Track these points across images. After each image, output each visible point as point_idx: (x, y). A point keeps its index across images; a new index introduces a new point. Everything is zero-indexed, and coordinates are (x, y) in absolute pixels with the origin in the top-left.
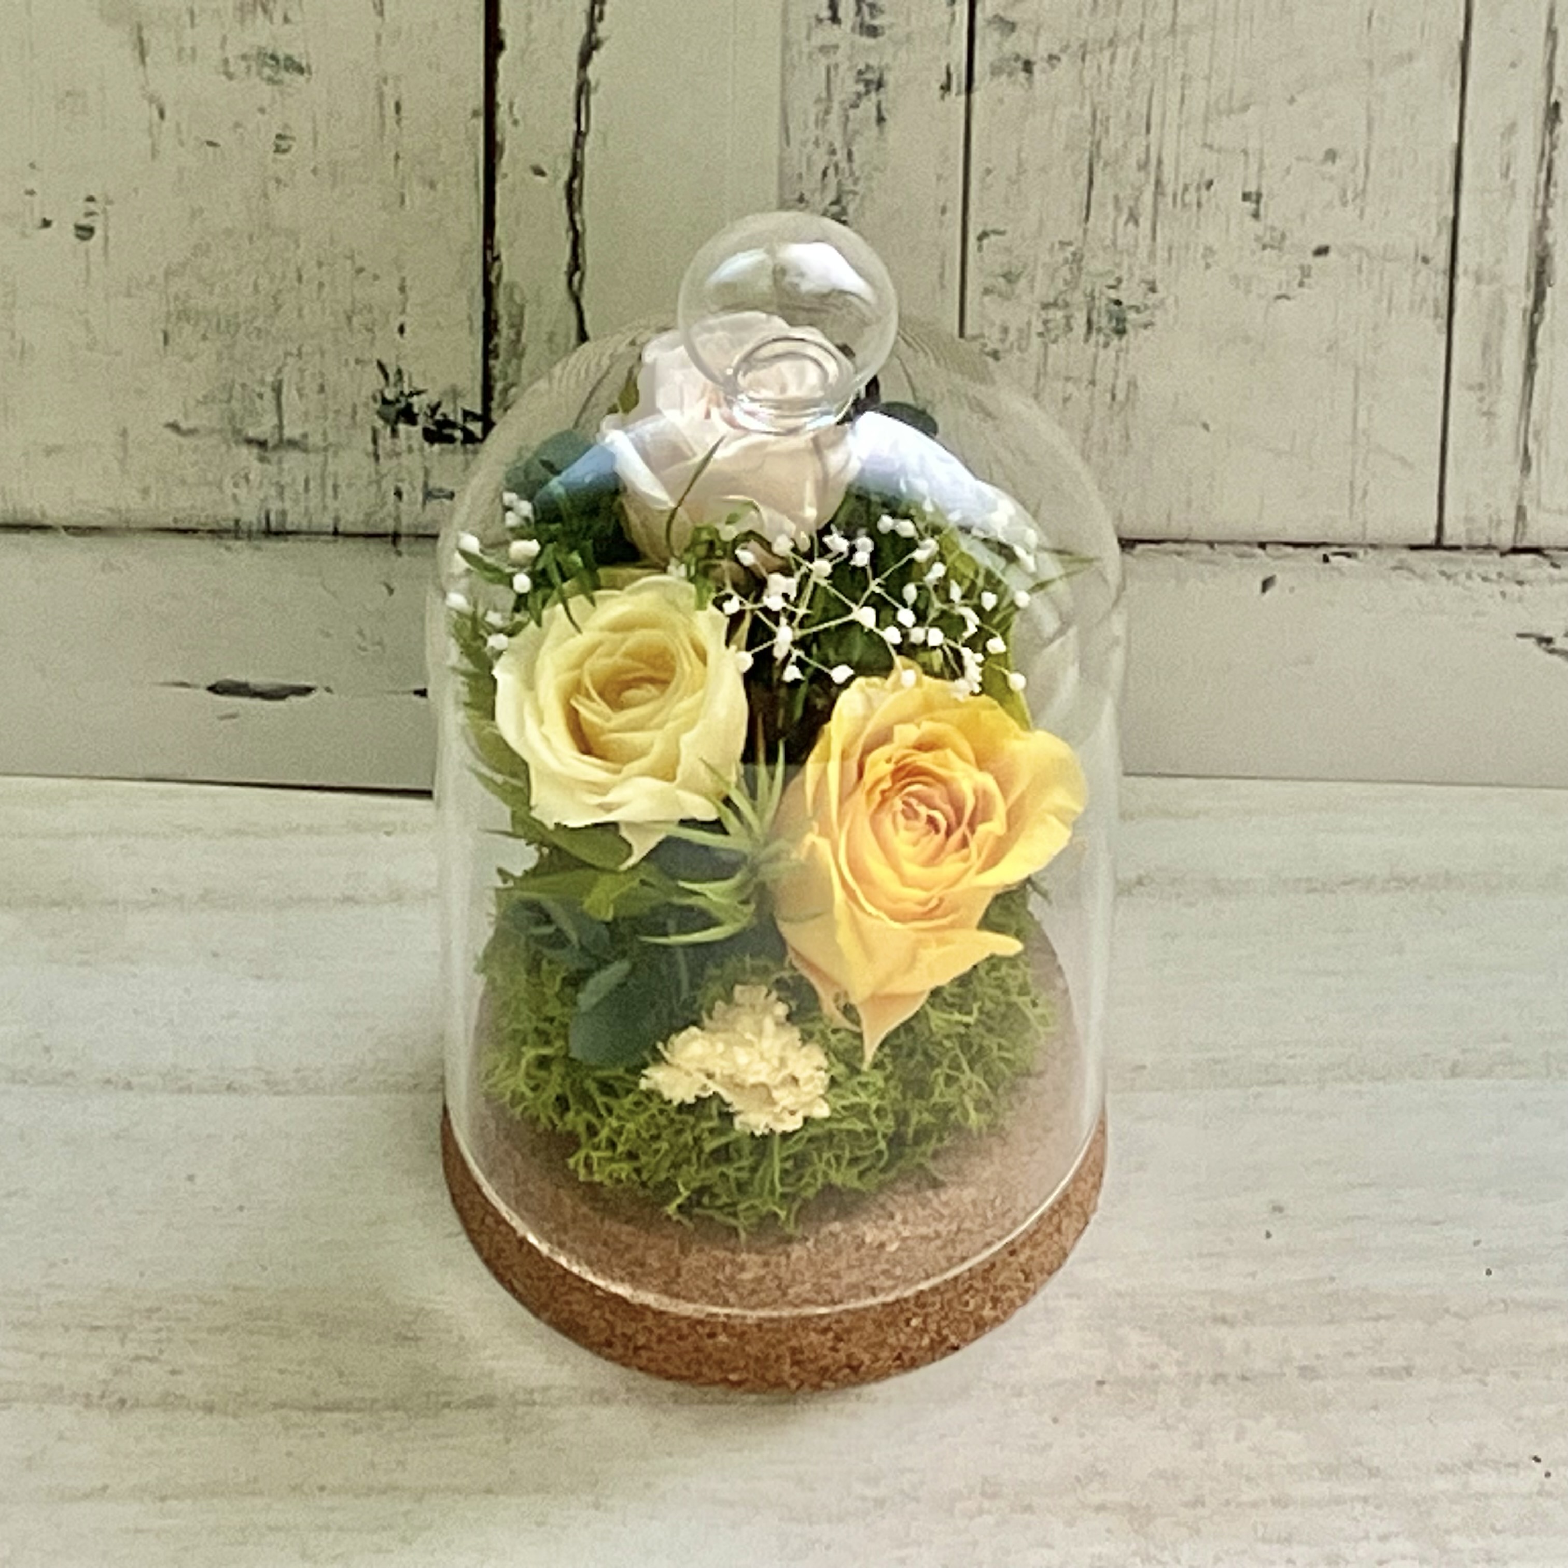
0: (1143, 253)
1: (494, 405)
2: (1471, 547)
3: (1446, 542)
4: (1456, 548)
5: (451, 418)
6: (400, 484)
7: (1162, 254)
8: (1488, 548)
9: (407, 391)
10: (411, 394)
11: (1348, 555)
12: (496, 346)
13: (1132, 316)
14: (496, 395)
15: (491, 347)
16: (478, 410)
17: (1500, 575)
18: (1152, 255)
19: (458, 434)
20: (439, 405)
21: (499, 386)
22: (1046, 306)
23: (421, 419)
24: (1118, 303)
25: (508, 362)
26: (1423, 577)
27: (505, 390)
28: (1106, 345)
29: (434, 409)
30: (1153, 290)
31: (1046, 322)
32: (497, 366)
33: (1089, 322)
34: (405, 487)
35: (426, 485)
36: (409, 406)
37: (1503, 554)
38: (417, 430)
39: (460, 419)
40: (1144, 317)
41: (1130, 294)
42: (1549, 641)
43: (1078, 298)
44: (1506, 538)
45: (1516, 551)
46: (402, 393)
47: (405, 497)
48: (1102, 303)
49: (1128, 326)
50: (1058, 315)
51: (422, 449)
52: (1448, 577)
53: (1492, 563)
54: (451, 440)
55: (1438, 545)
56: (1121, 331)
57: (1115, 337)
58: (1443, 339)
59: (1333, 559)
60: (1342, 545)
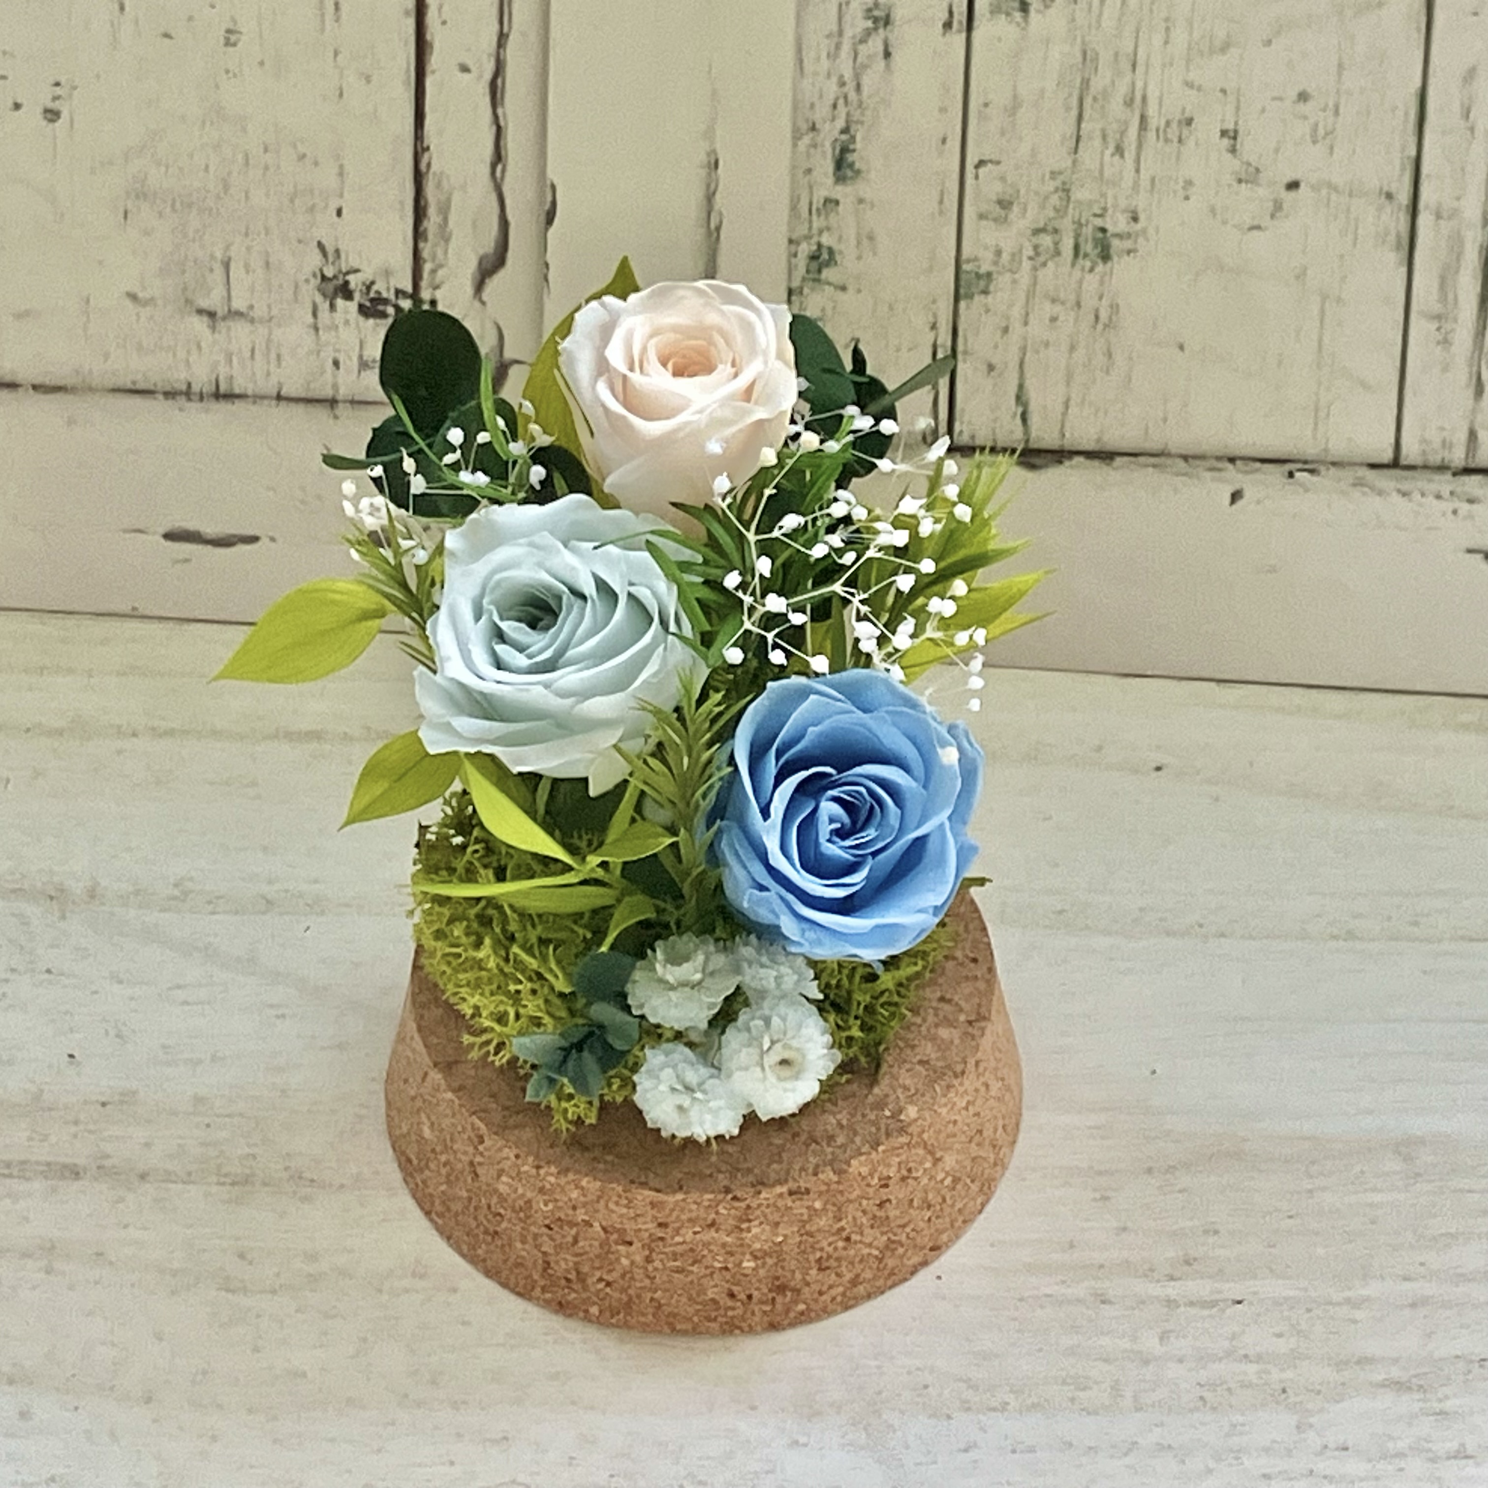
0: (1127, 184)
2: (1425, 467)
3: (1403, 462)
4: (1411, 468)
5: (384, 295)
6: (338, 355)
7: (1145, 184)
8: (1442, 468)
11: (1311, 471)
12: (425, 230)
13: (1115, 243)
14: (425, 275)
15: (421, 230)
16: (409, 290)
17: (1452, 493)
18: (1136, 186)
20: (373, 283)
21: (427, 267)
22: (1037, 232)
23: (357, 295)
24: (1103, 230)
25: (436, 245)
26: (1380, 493)
27: (434, 272)
28: (1091, 270)
29: (369, 287)
30: (1135, 219)
31: (1036, 247)
32: (426, 248)
33: (1077, 248)
34: (342, 358)
37: (1455, 474)
38: (353, 305)
39: (392, 296)
40: (1128, 244)
41: (1117, 223)
43: (1067, 225)
44: (1458, 457)
45: (1468, 471)
46: (340, 271)
47: (342, 366)
48: (1088, 231)
49: (1113, 252)
50: (1046, 240)
52: (1404, 494)
53: (1445, 483)
55: (1395, 464)
56: (1106, 256)
57: (1099, 261)
58: (1404, 270)
59: (1298, 475)
60: (1306, 462)
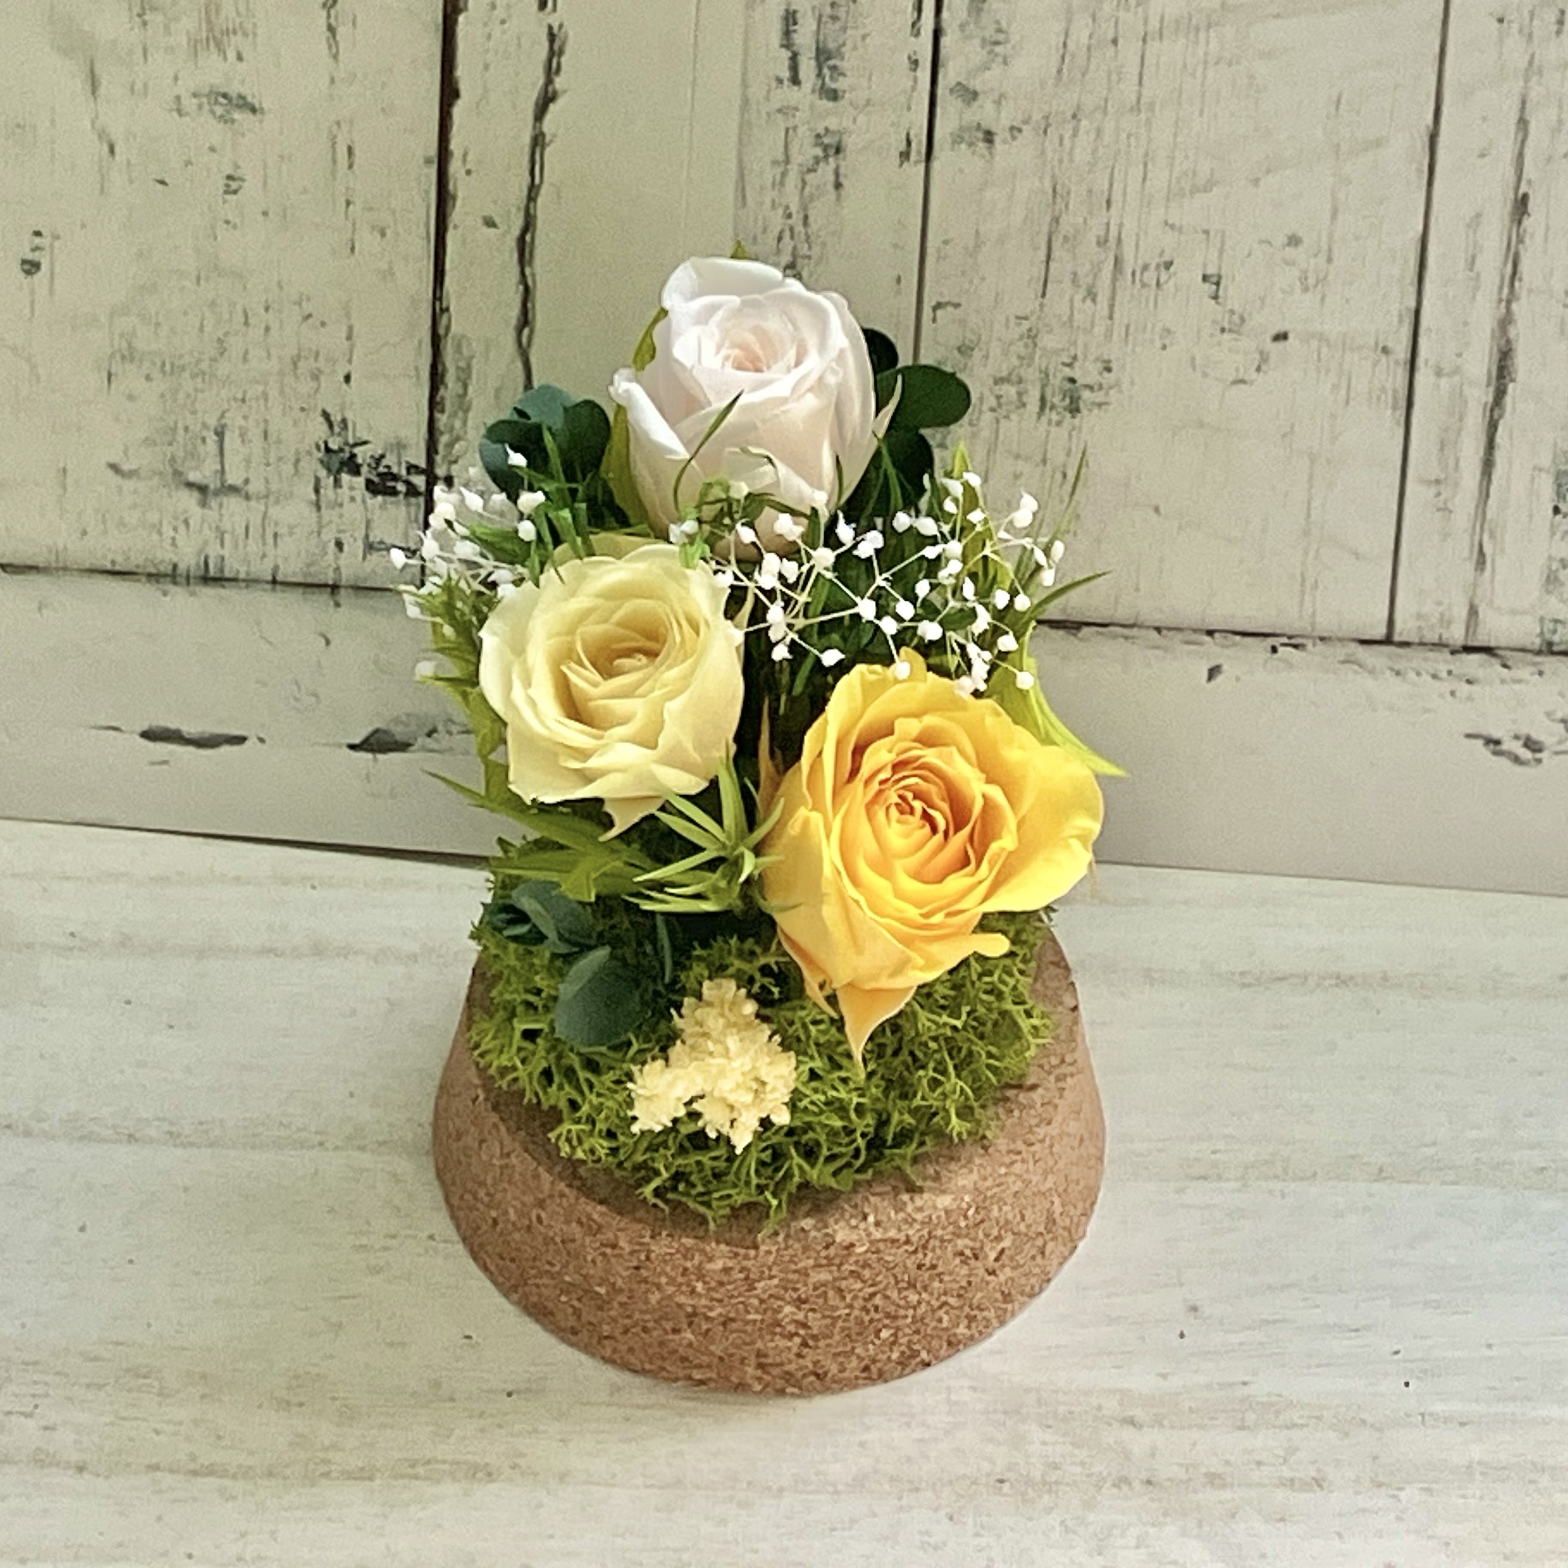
0: (1099, 330)
1: (438, 459)
2: (1422, 644)
3: (1397, 638)
4: (1405, 644)
5: (395, 470)
6: (342, 536)
7: (1118, 332)
8: (1439, 645)
9: (351, 441)
10: (356, 445)
11: (1296, 646)
12: (443, 398)
13: (1086, 395)
14: (441, 448)
15: (438, 399)
16: (423, 465)
17: (1450, 673)
18: (1108, 335)
19: (401, 487)
20: (382, 456)
21: (444, 440)
22: (998, 381)
23: (364, 470)
24: (1072, 381)
25: (454, 415)
26: (1371, 672)
27: (450, 445)
28: (1059, 424)
29: (379, 460)
30: (1109, 370)
31: (999, 397)
32: (442, 420)
33: (1043, 399)
34: (346, 539)
35: (367, 536)
36: (353, 456)
37: (1453, 652)
38: (360, 481)
39: (404, 472)
40: (1099, 397)
41: (1088, 372)
42: (1497, 742)
43: (1031, 374)
44: (1457, 635)
45: (1468, 649)
46: (346, 443)
47: (346, 548)
48: (1056, 381)
49: (1081, 405)
50: (1010, 391)
51: (364, 502)
52: (1398, 673)
53: (1442, 662)
54: (394, 492)
55: (1388, 641)
56: (1074, 410)
57: (1068, 415)
58: (1401, 431)
59: (1281, 649)
60: (1290, 637)
